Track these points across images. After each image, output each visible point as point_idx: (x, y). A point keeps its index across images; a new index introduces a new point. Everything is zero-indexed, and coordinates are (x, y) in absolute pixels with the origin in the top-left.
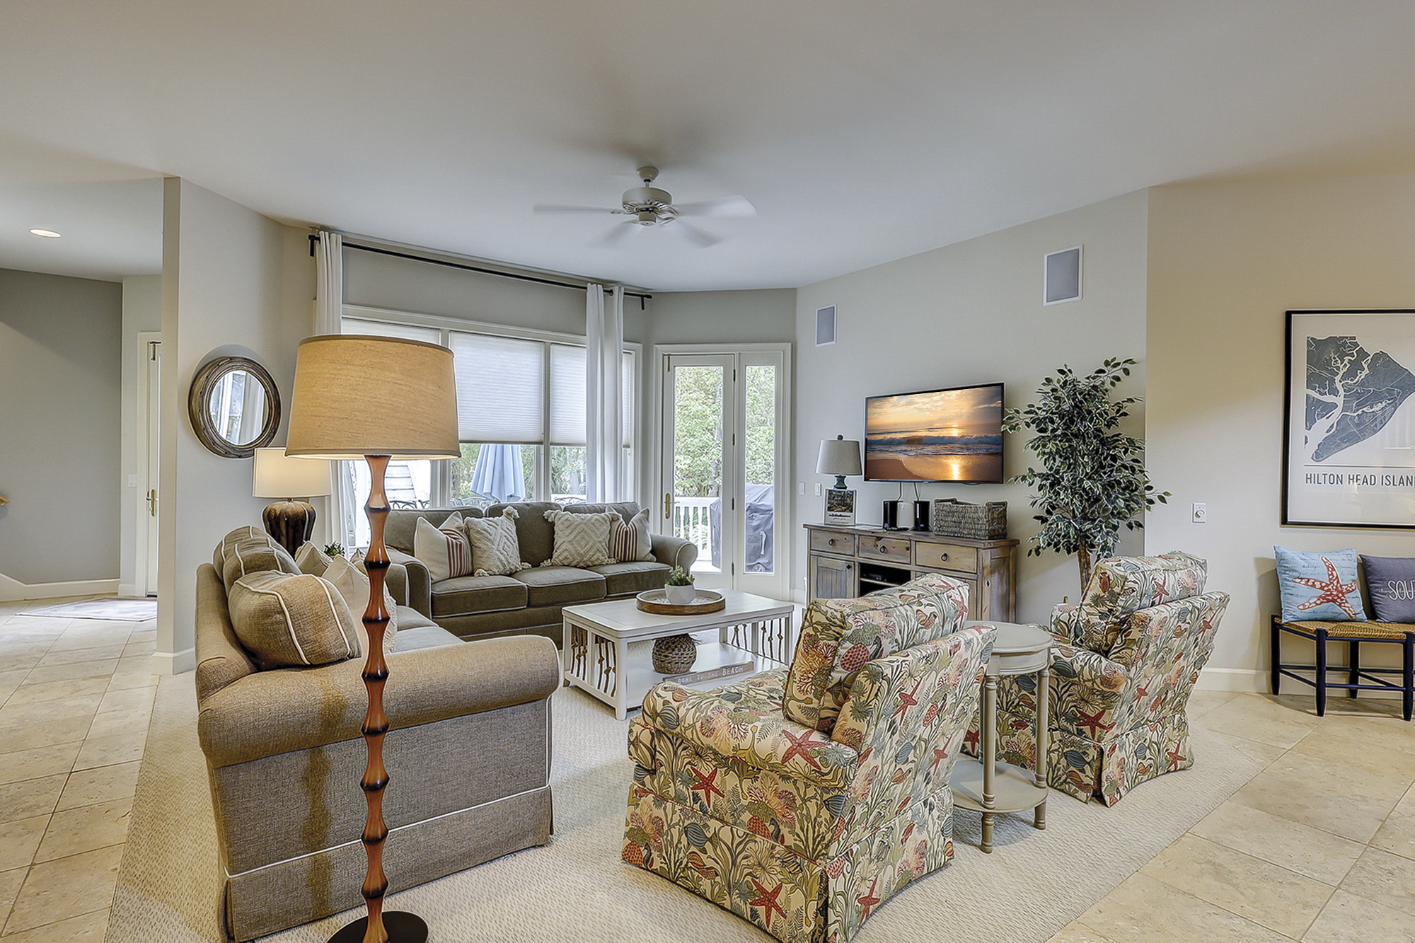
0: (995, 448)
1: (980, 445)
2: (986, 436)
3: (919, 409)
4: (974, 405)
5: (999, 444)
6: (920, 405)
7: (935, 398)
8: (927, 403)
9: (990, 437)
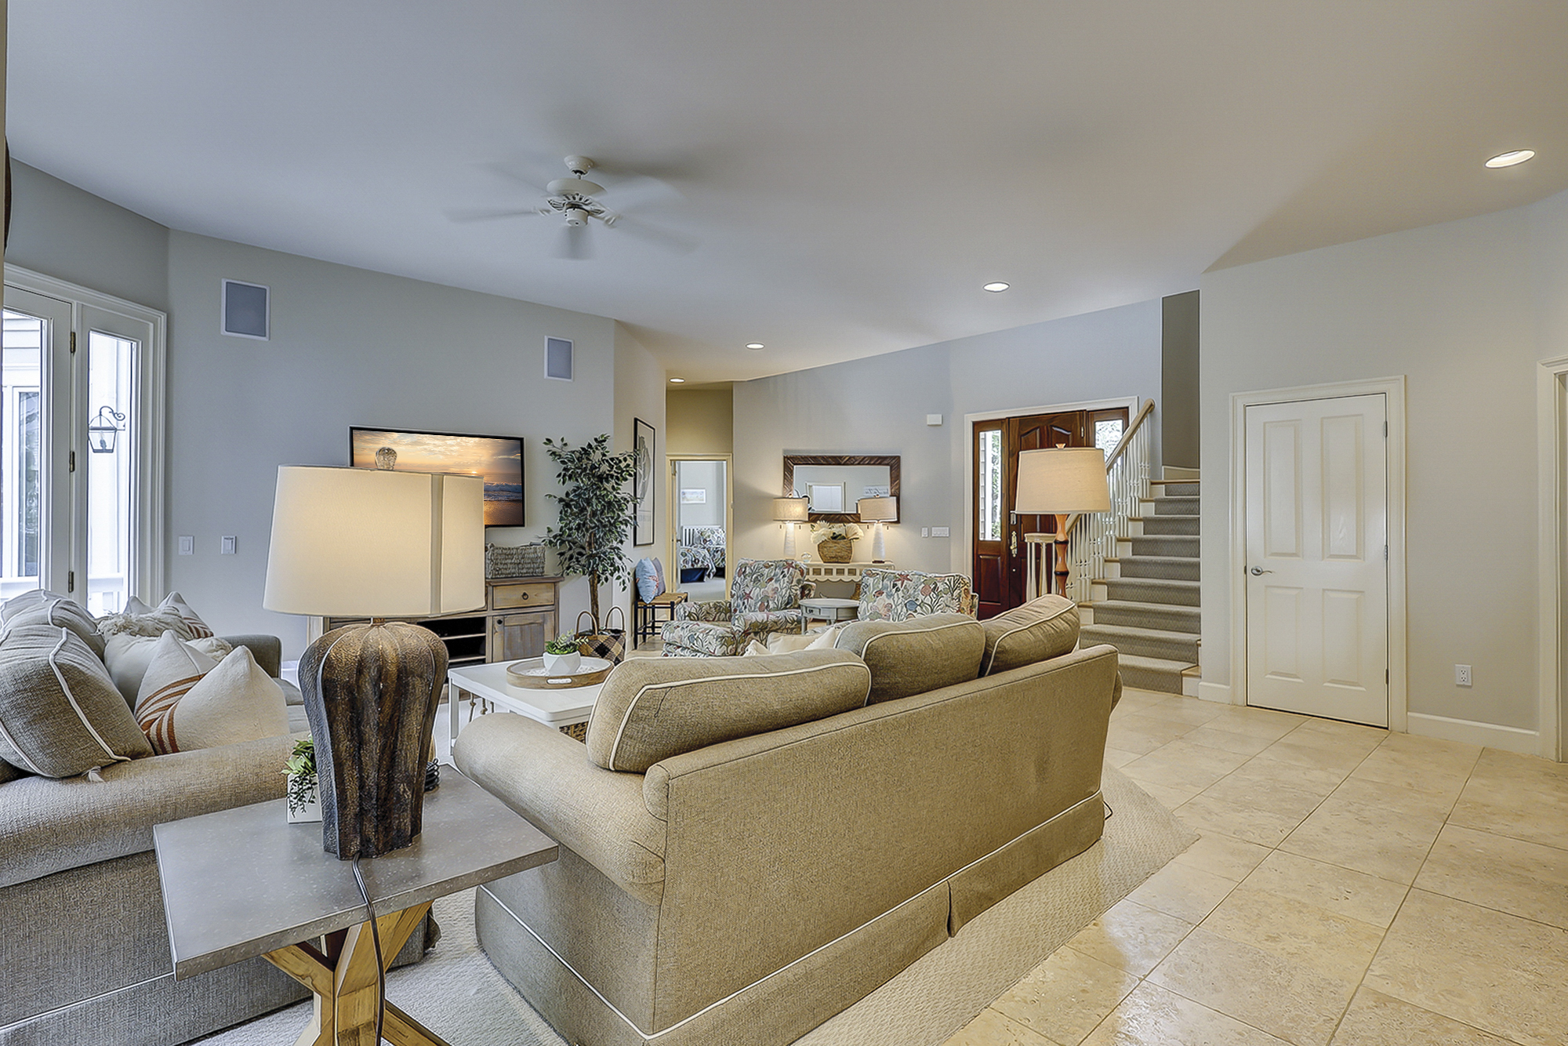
0: (514, 496)
1: (501, 492)
2: (506, 485)
3: (430, 451)
4: (493, 455)
5: (519, 493)
6: (431, 447)
7: (449, 442)
8: (439, 446)
9: (511, 486)
